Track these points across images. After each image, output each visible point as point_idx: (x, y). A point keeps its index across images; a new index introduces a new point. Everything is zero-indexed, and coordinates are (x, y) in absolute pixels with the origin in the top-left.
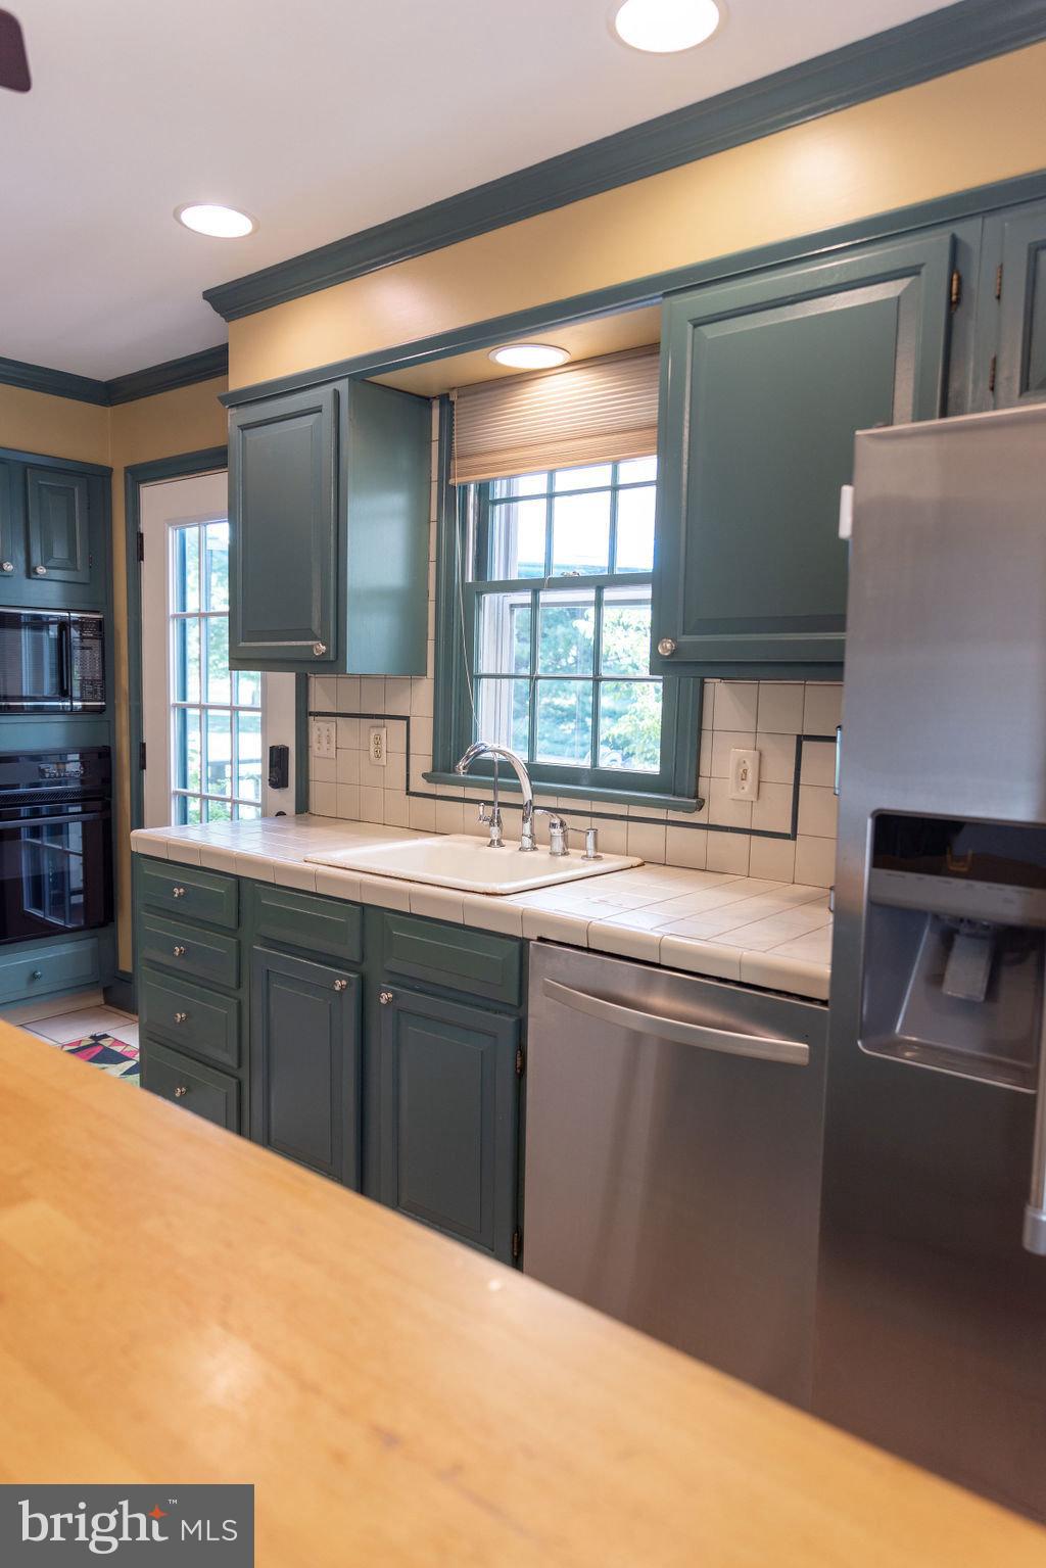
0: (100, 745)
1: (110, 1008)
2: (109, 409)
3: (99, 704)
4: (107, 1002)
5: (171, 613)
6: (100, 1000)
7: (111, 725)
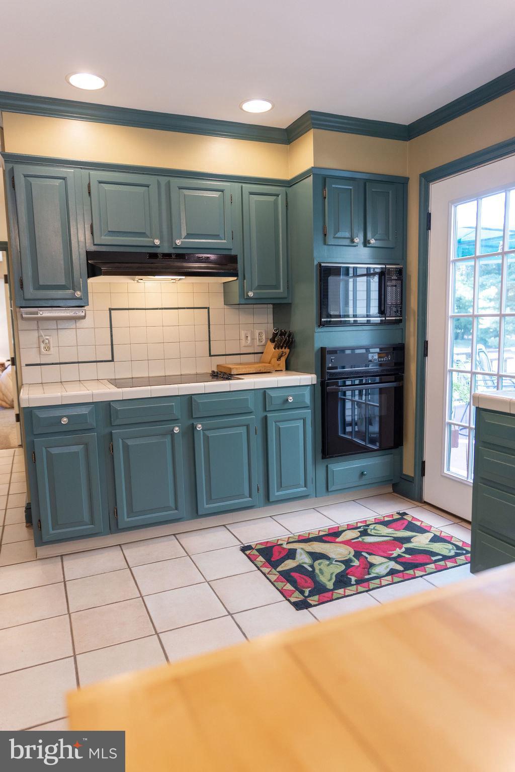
0: (397, 343)
1: (396, 494)
2: (408, 143)
3: (394, 318)
4: (394, 491)
5: (451, 259)
6: (391, 490)
7: (403, 331)
